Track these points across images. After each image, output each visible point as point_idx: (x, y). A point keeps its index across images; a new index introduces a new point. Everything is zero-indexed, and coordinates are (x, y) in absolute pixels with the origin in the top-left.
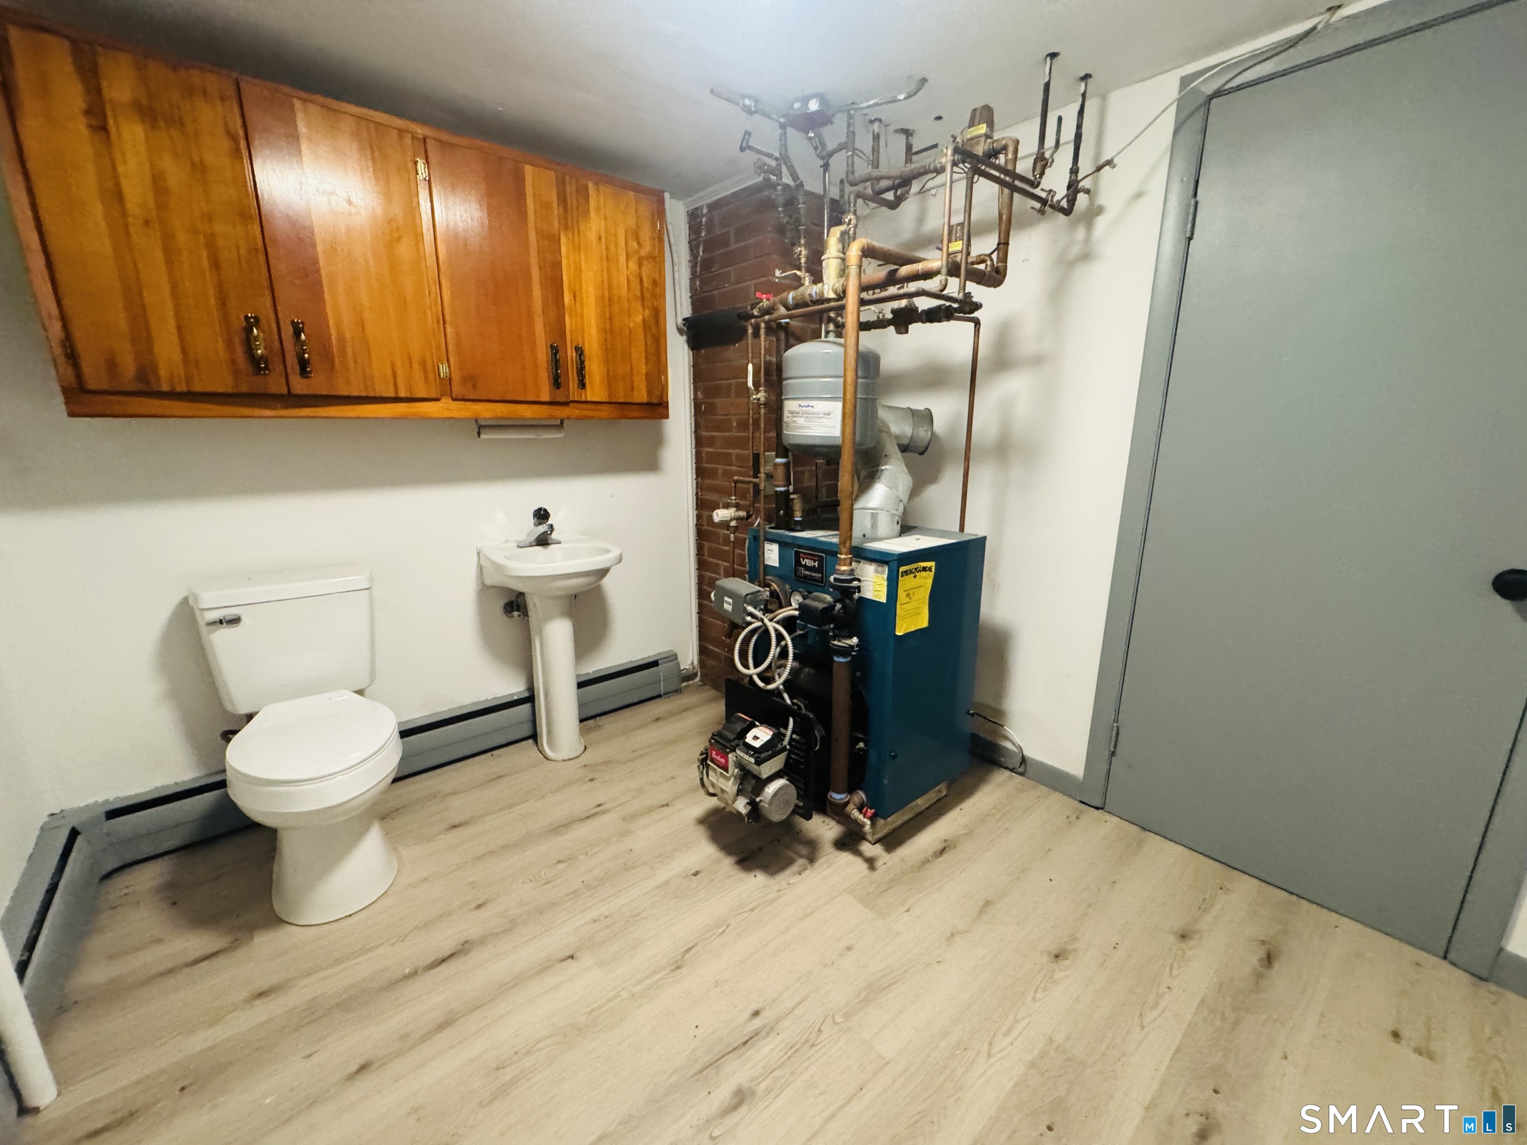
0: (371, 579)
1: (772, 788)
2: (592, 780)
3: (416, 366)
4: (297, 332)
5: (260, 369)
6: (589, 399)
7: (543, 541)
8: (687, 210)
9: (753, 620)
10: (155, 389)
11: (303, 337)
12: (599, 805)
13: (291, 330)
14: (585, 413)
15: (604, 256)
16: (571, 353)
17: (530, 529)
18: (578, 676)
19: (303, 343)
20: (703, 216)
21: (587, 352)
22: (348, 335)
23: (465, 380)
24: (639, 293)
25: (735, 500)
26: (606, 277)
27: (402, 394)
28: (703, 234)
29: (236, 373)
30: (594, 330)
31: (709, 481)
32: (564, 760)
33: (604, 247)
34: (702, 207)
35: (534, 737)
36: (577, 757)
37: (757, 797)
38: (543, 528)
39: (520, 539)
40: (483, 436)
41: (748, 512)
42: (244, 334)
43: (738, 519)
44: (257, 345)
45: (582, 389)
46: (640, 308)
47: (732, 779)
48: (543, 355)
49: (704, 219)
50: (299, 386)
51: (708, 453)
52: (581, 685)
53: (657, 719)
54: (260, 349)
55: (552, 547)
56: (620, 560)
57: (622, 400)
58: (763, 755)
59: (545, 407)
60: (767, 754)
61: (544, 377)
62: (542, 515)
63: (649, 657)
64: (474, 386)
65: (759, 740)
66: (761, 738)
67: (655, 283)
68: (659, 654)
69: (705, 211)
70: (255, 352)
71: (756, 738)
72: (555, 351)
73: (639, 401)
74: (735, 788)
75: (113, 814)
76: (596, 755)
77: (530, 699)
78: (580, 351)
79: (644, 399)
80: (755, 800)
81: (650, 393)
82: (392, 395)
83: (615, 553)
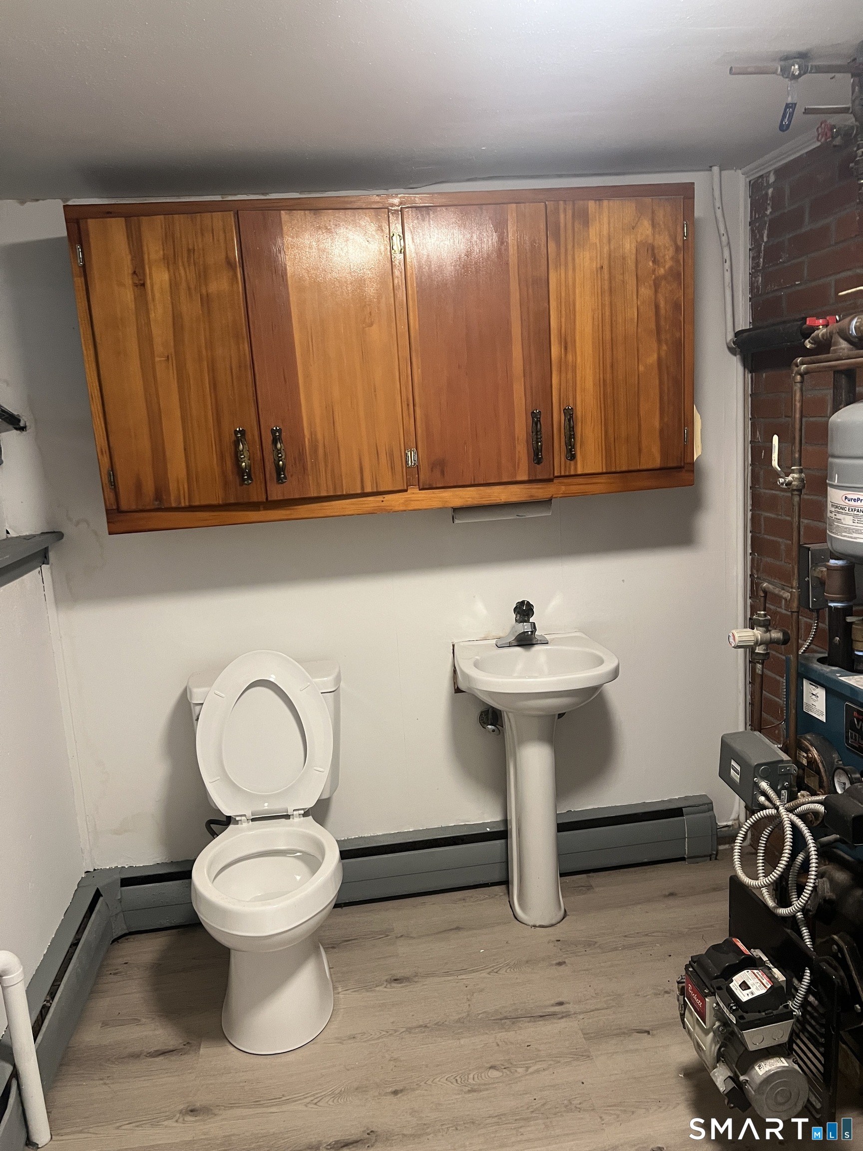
0: (338, 679)
1: (765, 1068)
2: (560, 964)
3: (383, 458)
4: (275, 441)
5: (244, 480)
6: (579, 472)
7: (526, 641)
8: (748, 180)
9: (767, 803)
10: (166, 505)
11: (279, 446)
12: (561, 1004)
13: (270, 438)
14: (574, 489)
15: (606, 287)
16: (558, 417)
17: (508, 624)
18: (558, 816)
19: (279, 451)
20: (769, 186)
21: (579, 412)
22: (320, 436)
23: (433, 467)
24: (653, 326)
25: (765, 615)
26: (607, 313)
27: (368, 489)
28: (768, 212)
29: (226, 484)
30: (590, 384)
31: (769, 560)
32: (535, 926)
33: (606, 277)
34: (767, 175)
35: (506, 882)
36: (552, 925)
37: (742, 1075)
38: (526, 627)
39: (502, 635)
40: (457, 521)
41: (785, 634)
42: (233, 447)
43: (769, 643)
44: (242, 458)
45: (571, 460)
46: (655, 345)
47: (711, 1034)
48: (521, 427)
49: (770, 191)
50: (277, 492)
51: (766, 518)
52: (562, 827)
53: (672, 894)
54: (244, 462)
55: (537, 648)
56: (615, 673)
57: (624, 468)
58: (750, 1017)
59: (522, 486)
60: (757, 1015)
61: (522, 451)
62: (524, 611)
63: (670, 801)
64: (443, 473)
65: (748, 991)
66: (753, 989)
67: (676, 306)
68: (686, 798)
69: (772, 179)
70: (240, 463)
71: (744, 986)
72: (536, 419)
73: (650, 466)
74: (715, 1049)
75: (126, 882)
76: (575, 928)
77: (502, 834)
78: (570, 414)
79: (657, 463)
80: (738, 1077)
81: (664, 454)
82: (359, 491)
83: (608, 667)
